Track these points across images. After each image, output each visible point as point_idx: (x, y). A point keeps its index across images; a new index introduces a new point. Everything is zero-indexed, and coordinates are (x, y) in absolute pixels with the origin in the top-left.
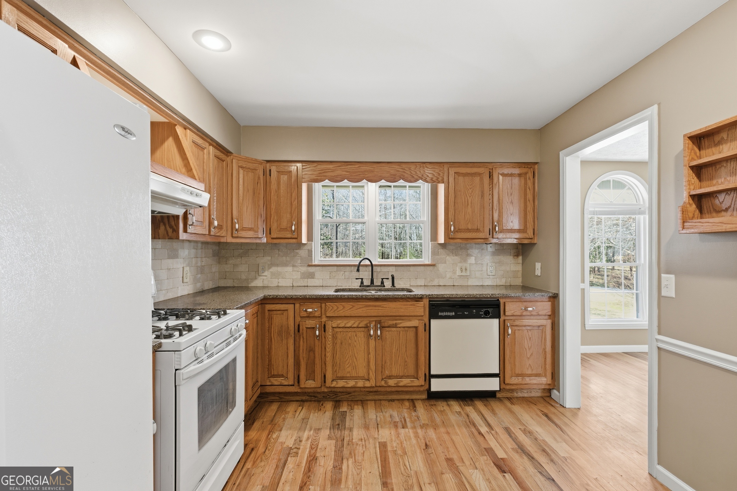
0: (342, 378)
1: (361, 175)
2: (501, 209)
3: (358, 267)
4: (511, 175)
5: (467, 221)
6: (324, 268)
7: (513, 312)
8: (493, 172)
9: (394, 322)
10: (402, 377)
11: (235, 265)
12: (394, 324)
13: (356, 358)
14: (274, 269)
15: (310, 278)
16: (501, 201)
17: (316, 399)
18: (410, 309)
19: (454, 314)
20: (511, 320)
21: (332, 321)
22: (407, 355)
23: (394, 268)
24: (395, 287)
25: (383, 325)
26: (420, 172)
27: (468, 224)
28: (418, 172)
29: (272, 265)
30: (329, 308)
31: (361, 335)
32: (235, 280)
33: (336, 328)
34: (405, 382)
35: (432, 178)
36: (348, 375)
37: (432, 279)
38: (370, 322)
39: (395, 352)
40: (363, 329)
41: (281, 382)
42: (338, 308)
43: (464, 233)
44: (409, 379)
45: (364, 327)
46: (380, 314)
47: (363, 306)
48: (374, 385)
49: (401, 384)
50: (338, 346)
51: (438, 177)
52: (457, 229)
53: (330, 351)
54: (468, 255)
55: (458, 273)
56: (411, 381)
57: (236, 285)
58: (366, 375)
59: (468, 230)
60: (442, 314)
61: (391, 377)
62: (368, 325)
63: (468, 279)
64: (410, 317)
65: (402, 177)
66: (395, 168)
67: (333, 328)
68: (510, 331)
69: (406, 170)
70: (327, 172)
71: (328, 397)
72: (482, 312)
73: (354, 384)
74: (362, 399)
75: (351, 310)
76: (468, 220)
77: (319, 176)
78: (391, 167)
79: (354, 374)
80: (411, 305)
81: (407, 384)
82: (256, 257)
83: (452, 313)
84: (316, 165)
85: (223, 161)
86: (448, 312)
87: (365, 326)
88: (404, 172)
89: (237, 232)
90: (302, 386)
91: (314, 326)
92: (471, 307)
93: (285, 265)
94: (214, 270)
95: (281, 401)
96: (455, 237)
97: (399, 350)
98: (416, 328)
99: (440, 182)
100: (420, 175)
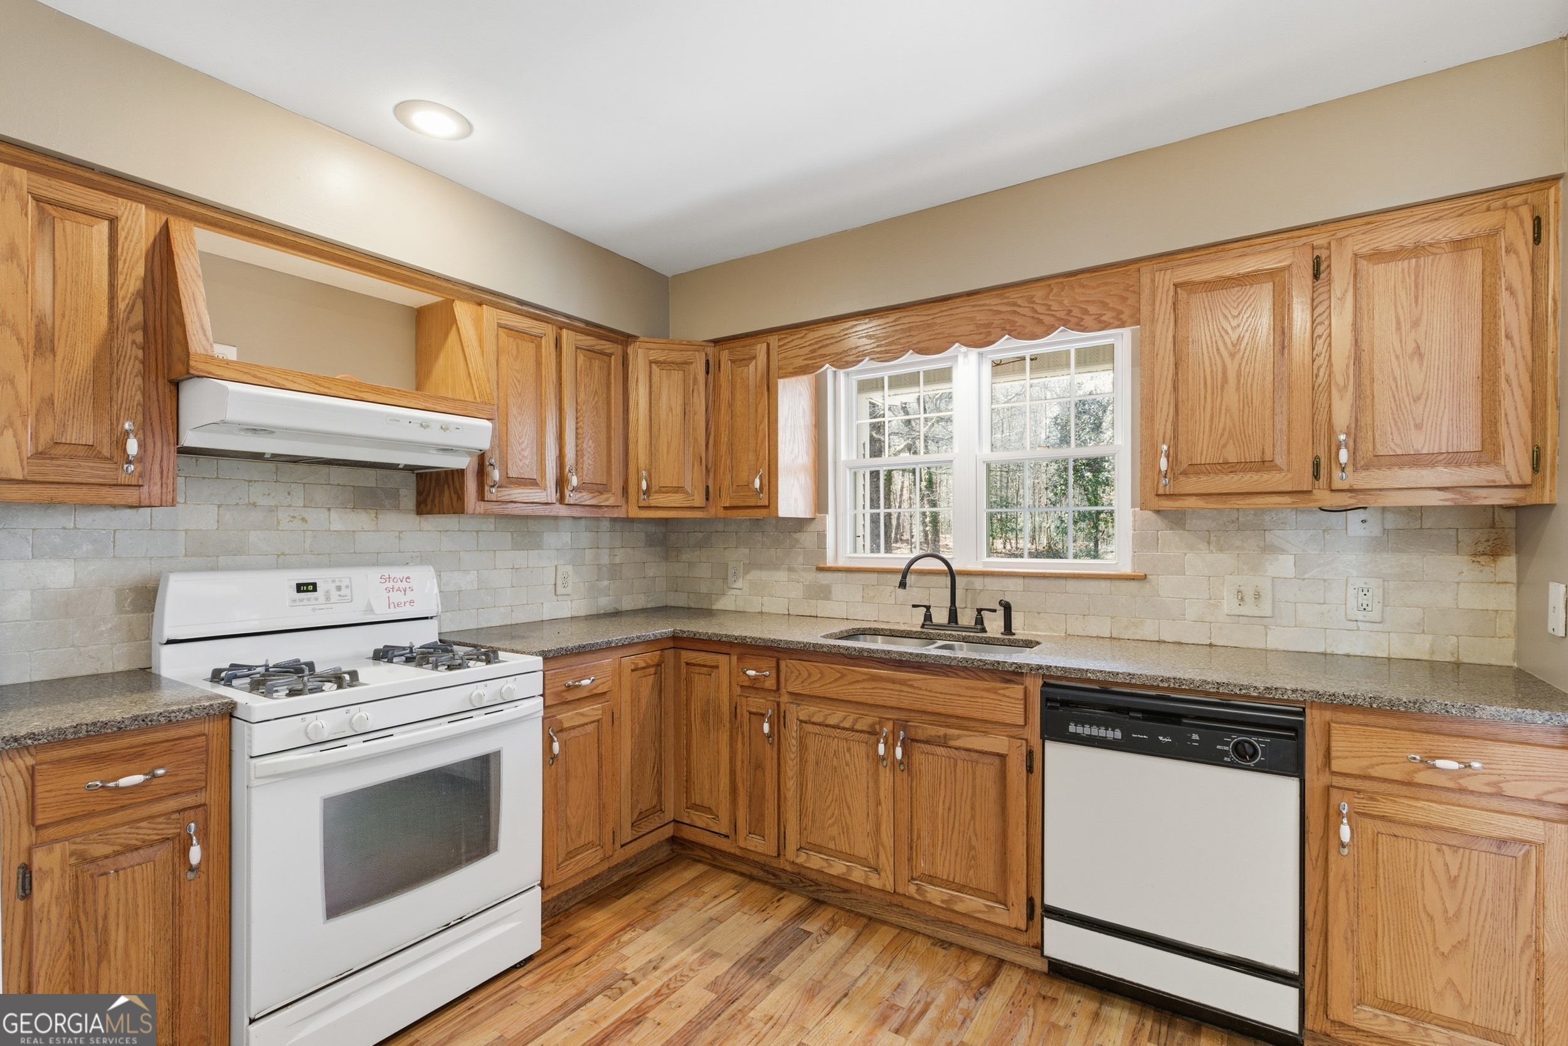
0: (819, 849)
1: (902, 341)
2: (1367, 382)
3: (904, 577)
4: (1417, 250)
5: (1222, 435)
6: (850, 575)
7: (1364, 763)
8: (1329, 257)
9: (942, 731)
10: (961, 888)
11: (691, 565)
12: (939, 737)
13: (848, 807)
14: (754, 575)
15: (822, 599)
16: (1365, 357)
17: (777, 881)
18: (984, 700)
19: (1118, 734)
20: (1359, 792)
21: (798, 705)
22: (975, 830)
23: (1020, 581)
24: (1014, 634)
25: (913, 733)
26: (1061, 303)
27: (1224, 446)
28: (1055, 306)
29: (751, 566)
30: (792, 672)
31: (860, 750)
32: (691, 595)
33: (806, 722)
34: (971, 904)
35: (1101, 315)
36: (832, 846)
37: (1134, 620)
38: (882, 721)
39: (943, 815)
40: (866, 736)
41: (707, 824)
42: (810, 675)
43: (1212, 475)
44: (981, 901)
45: (869, 733)
46: (905, 704)
47: (865, 677)
48: (889, 887)
49: (960, 907)
50: (810, 767)
51: (1120, 308)
52: (1184, 466)
53: (795, 778)
54: (1268, 549)
55: (1229, 604)
56: (986, 906)
57: (693, 606)
58: (871, 856)
59: (1227, 467)
60: (1080, 730)
61: (935, 881)
62: (877, 727)
63: (1266, 627)
64: (985, 726)
65: (1008, 327)
66: (990, 305)
67: (801, 721)
68: (1345, 833)
69: (1020, 306)
70: (827, 345)
71: (801, 885)
72: (1227, 744)
73: (845, 870)
74: (873, 915)
75: (839, 683)
76: (1226, 433)
77: (810, 359)
78: (979, 305)
79: (845, 848)
80: (988, 690)
81: (976, 911)
82: (725, 548)
83: (1113, 730)
84: (805, 332)
85: (610, 355)
86: (1099, 726)
87: (869, 730)
88: (1014, 312)
89: (648, 497)
90: (742, 844)
91: (763, 712)
92: (1185, 721)
93: (774, 566)
94: (650, 573)
95: (714, 866)
96: (1176, 492)
97: (953, 809)
98: (1002, 757)
99: (1125, 322)
100: (1061, 314)
